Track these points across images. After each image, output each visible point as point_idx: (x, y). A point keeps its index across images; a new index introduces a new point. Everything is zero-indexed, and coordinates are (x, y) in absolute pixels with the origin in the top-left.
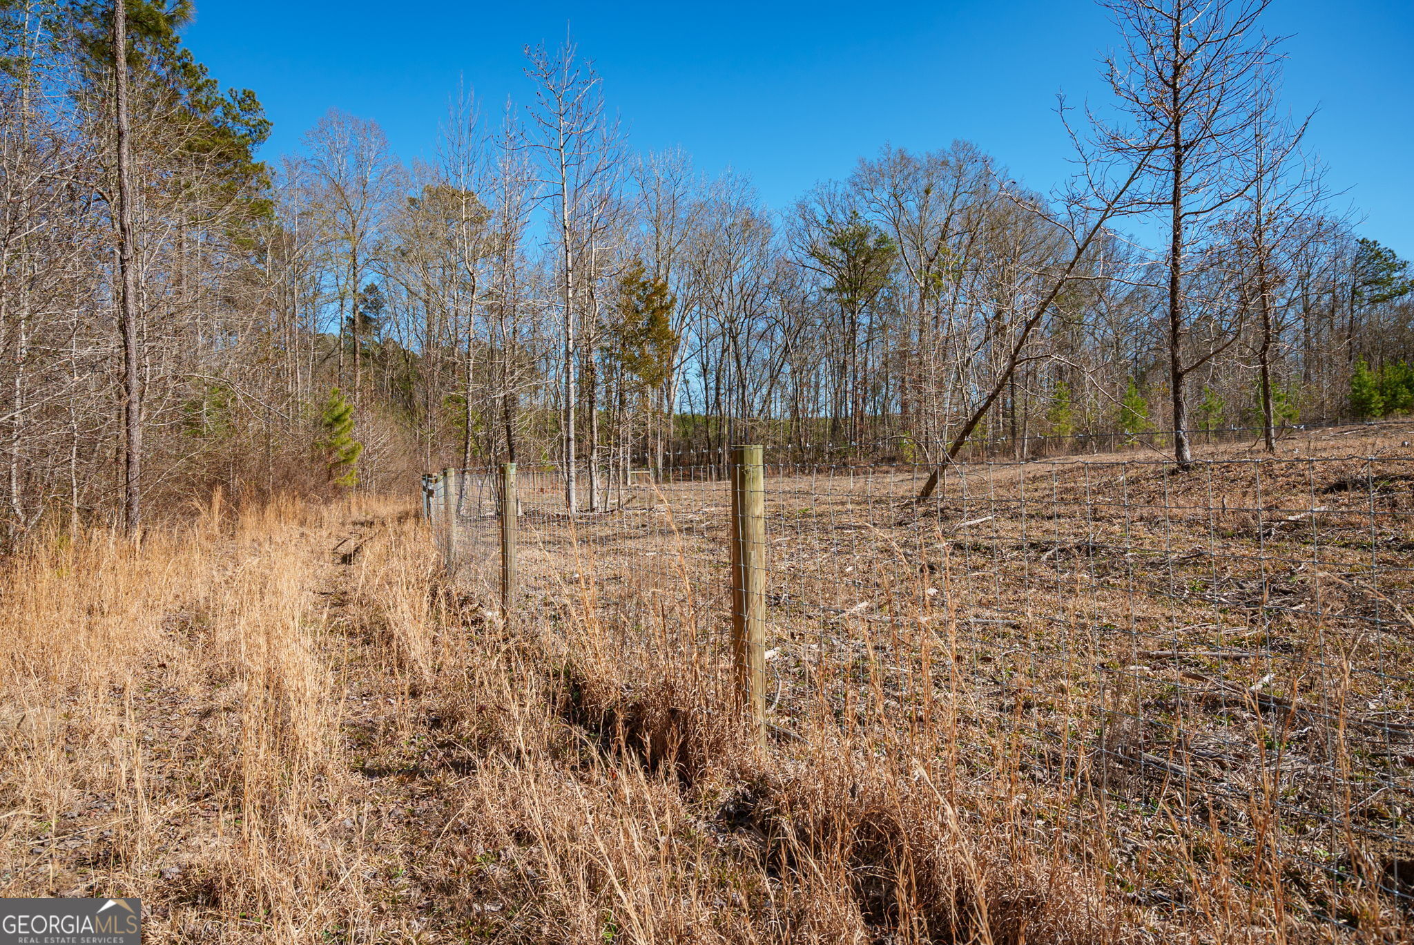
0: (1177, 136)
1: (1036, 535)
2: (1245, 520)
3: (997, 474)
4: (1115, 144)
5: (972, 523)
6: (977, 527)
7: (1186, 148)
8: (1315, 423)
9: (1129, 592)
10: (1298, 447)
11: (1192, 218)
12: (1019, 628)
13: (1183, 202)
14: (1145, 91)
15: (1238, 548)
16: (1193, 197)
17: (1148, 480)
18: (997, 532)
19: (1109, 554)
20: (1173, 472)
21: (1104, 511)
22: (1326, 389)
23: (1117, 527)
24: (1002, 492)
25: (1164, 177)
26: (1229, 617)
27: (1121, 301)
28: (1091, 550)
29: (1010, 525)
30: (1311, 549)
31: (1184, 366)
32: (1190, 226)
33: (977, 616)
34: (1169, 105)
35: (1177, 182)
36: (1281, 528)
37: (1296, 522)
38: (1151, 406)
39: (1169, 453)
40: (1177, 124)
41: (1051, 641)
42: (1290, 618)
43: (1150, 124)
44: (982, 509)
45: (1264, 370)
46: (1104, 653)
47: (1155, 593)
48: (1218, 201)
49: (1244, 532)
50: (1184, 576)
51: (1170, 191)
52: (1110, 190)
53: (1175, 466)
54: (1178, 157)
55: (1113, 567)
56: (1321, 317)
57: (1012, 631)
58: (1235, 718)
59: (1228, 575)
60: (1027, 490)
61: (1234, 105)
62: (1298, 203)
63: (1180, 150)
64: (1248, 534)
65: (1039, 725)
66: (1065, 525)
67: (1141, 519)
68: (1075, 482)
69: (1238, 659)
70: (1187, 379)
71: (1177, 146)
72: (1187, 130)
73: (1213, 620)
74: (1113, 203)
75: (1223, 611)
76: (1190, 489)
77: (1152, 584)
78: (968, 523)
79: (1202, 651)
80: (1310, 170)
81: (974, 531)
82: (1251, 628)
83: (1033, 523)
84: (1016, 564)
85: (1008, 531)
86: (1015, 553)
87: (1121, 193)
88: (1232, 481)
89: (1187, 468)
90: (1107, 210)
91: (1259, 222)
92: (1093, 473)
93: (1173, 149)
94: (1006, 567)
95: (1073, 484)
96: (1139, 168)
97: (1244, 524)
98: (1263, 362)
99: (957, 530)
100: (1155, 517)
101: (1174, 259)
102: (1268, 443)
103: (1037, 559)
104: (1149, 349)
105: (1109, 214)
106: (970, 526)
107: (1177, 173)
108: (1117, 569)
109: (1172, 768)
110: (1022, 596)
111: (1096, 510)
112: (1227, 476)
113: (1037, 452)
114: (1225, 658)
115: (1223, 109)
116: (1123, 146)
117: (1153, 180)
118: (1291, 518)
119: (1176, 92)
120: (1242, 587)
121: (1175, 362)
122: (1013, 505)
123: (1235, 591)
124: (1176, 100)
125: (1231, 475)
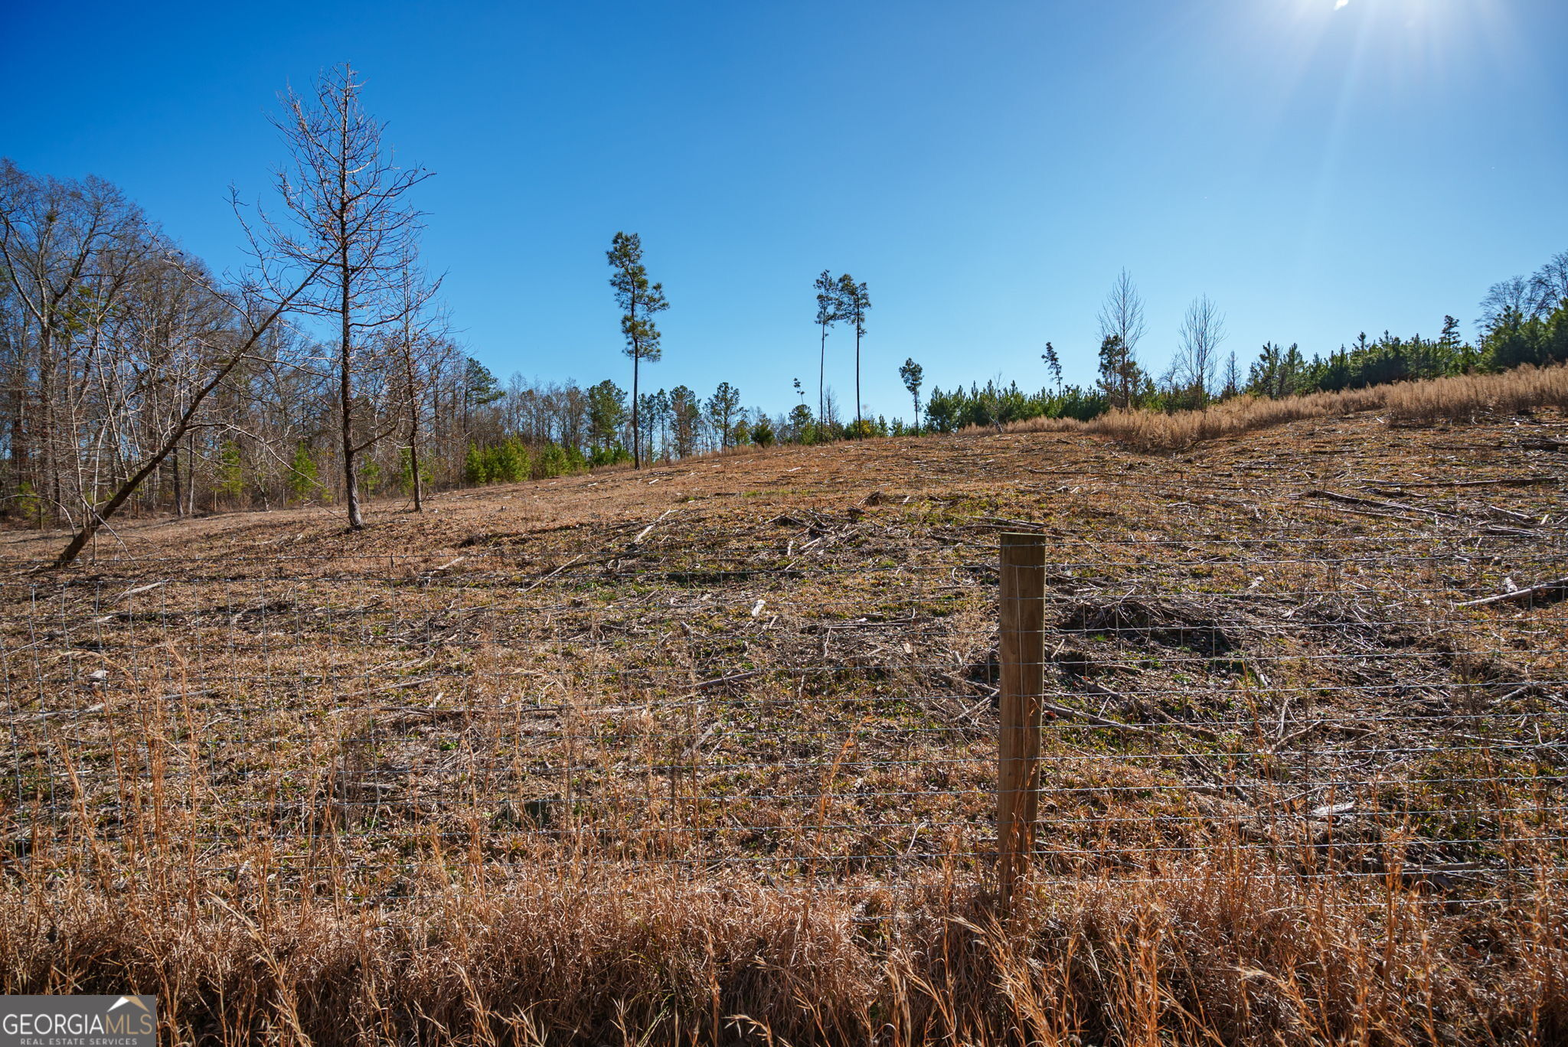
0: (345, 260)
1: (221, 599)
2: (409, 570)
3: (163, 531)
4: (287, 247)
5: (140, 590)
6: (148, 594)
7: (353, 271)
8: (444, 487)
9: (324, 644)
10: (437, 506)
11: (359, 328)
12: (218, 696)
13: (350, 314)
14: (317, 214)
15: (408, 595)
16: (359, 311)
17: (325, 538)
18: (174, 598)
19: (300, 610)
20: (348, 531)
21: (290, 568)
22: (451, 462)
23: (304, 585)
24: (171, 552)
25: (335, 290)
26: (407, 653)
27: (288, 374)
28: (281, 607)
29: (190, 590)
30: (456, 590)
31: (354, 446)
32: (357, 334)
33: (167, 693)
34: (338, 232)
35: (345, 297)
36: (435, 576)
37: (444, 570)
38: (318, 468)
39: (341, 511)
40: (345, 249)
41: (255, 703)
42: (448, 648)
43: (322, 243)
44: (148, 572)
45: (413, 450)
46: (308, 703)
47: (345, 641)
48: (380, 320)
49: (409, 581)
50: (367, 624)
51: (340, 302)
52: (286, 289)
53: (348, 526)
54: (346, 278)
55: (304, 622)
56: (446, 407)
57: (212, 701)
58: (421, 734)
59: (401, 619)
60: (201, 550)
61: (390, 250)
62: (435, 330)
63: (348, 273)
64: (412, 581)
65: (256, 787)
66: (252, 587)
67: (325, 575)
68: (254, 540)
69: (417, 686)
70: (356, 457)
71: (346, 269)
72: (354, 258)
73: (395, 658)
74: (289, 299)
75: (402, 649)
76: (362, 546)
77: (342, 634)
78: (135, 591)
79: (390, 685)
80: (441, 309)
81: (146, 599)
82: (423, 659)
83: (216, 586)
84: (203, 631)
85: (189, 596)
86: (201, 619)
87: (296, 293)
88: (396, 538)
89: (359, 528)
90: (283, 304)
91: (407, 339)
92: (271, 531)
93: (341, 269)
94: (194, 635)
95: (251, 542)
96: (312, 276)
97: (408, 573)
98: (412, 444)
99: (121, 600)
100: (337, 573)
101: (344, 359)
102: (417, 505)
103: (227, 623)
104: (315, 419)
105: (285, 308)
106: (138, 594)
107: (346, 289)
108: (309, 624)
109: (380, 788)
110: (216, 662)
111: (281, 569)
112: (392, 536)
113: (205, 507)
114: (408, 687)
115: (382, 250)
116: (297, 253)
117: (326, 289)
118: (440, 568)
119: (344, 224)
120: (412, 627)
121: (347, 443)
122: (188, 566)
123: (408, 631)
124: (343, 230)
125: (394, 533)
